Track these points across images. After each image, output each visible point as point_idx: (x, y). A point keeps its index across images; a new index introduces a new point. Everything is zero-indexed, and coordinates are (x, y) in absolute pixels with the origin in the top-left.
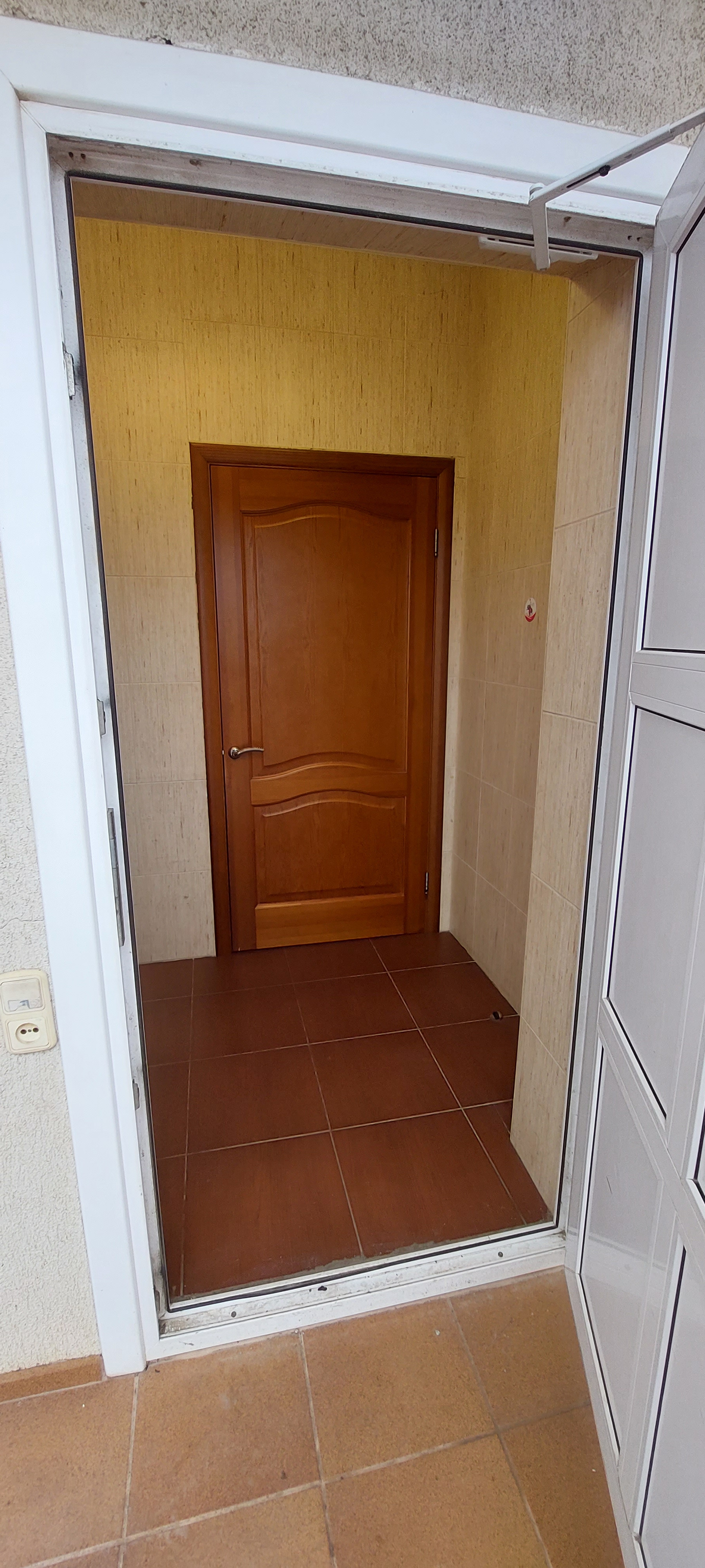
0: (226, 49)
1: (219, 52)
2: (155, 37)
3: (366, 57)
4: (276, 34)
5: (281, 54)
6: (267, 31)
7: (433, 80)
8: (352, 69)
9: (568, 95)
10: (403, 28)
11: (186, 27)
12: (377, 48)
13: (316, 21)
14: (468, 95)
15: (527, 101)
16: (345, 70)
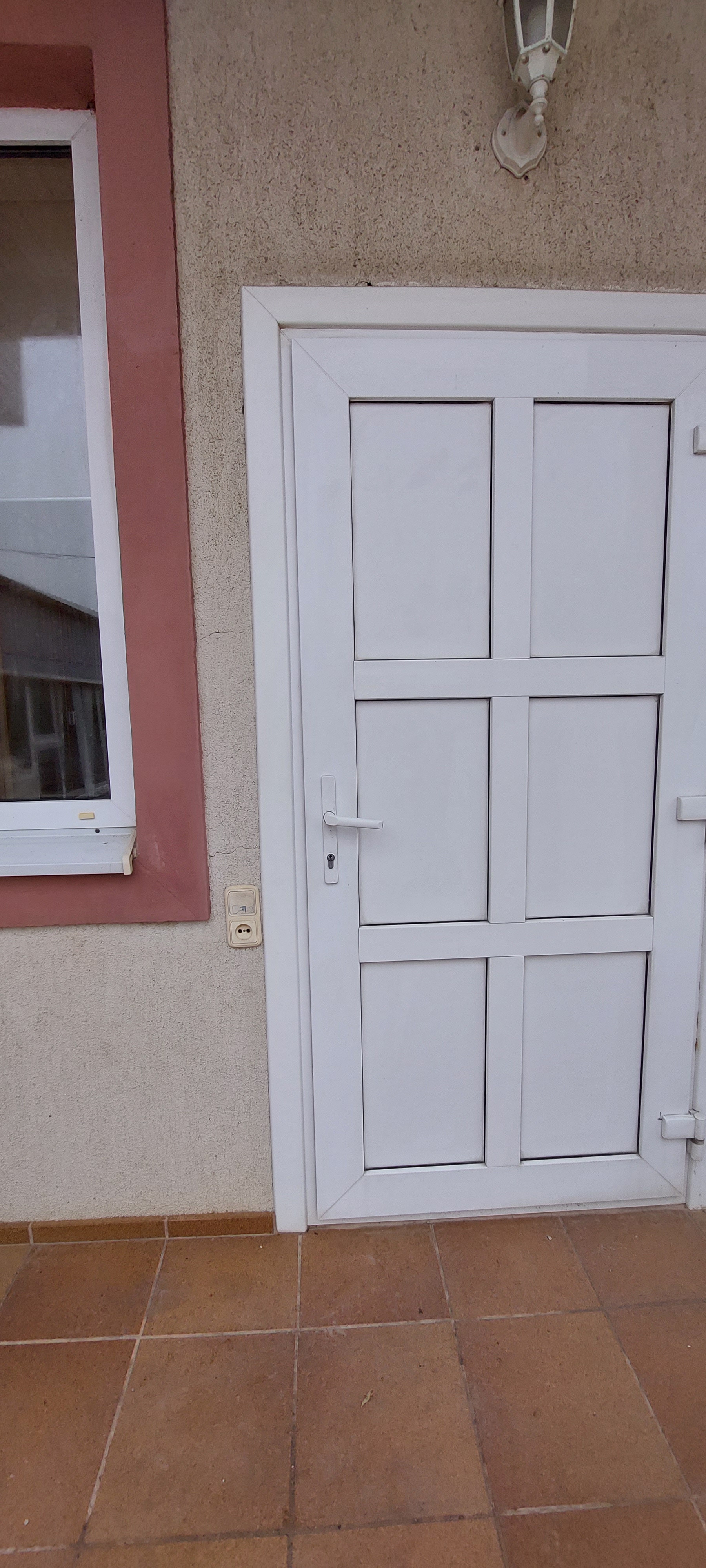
0: (404, 283)
1: (400, 286)
2: (361, 282)
3: (494, 273)
4: (436, 270)
5: (439, 280)
6: (430, 268)
7: (540, 280)
8: (485, 282)
9: (637, 274)
10: (519, 252)
11: (380, 274)
12: (502, 267)
13: (462, 258)
14: (564, 286)
15: (607, 283)
16: (480, 283)
